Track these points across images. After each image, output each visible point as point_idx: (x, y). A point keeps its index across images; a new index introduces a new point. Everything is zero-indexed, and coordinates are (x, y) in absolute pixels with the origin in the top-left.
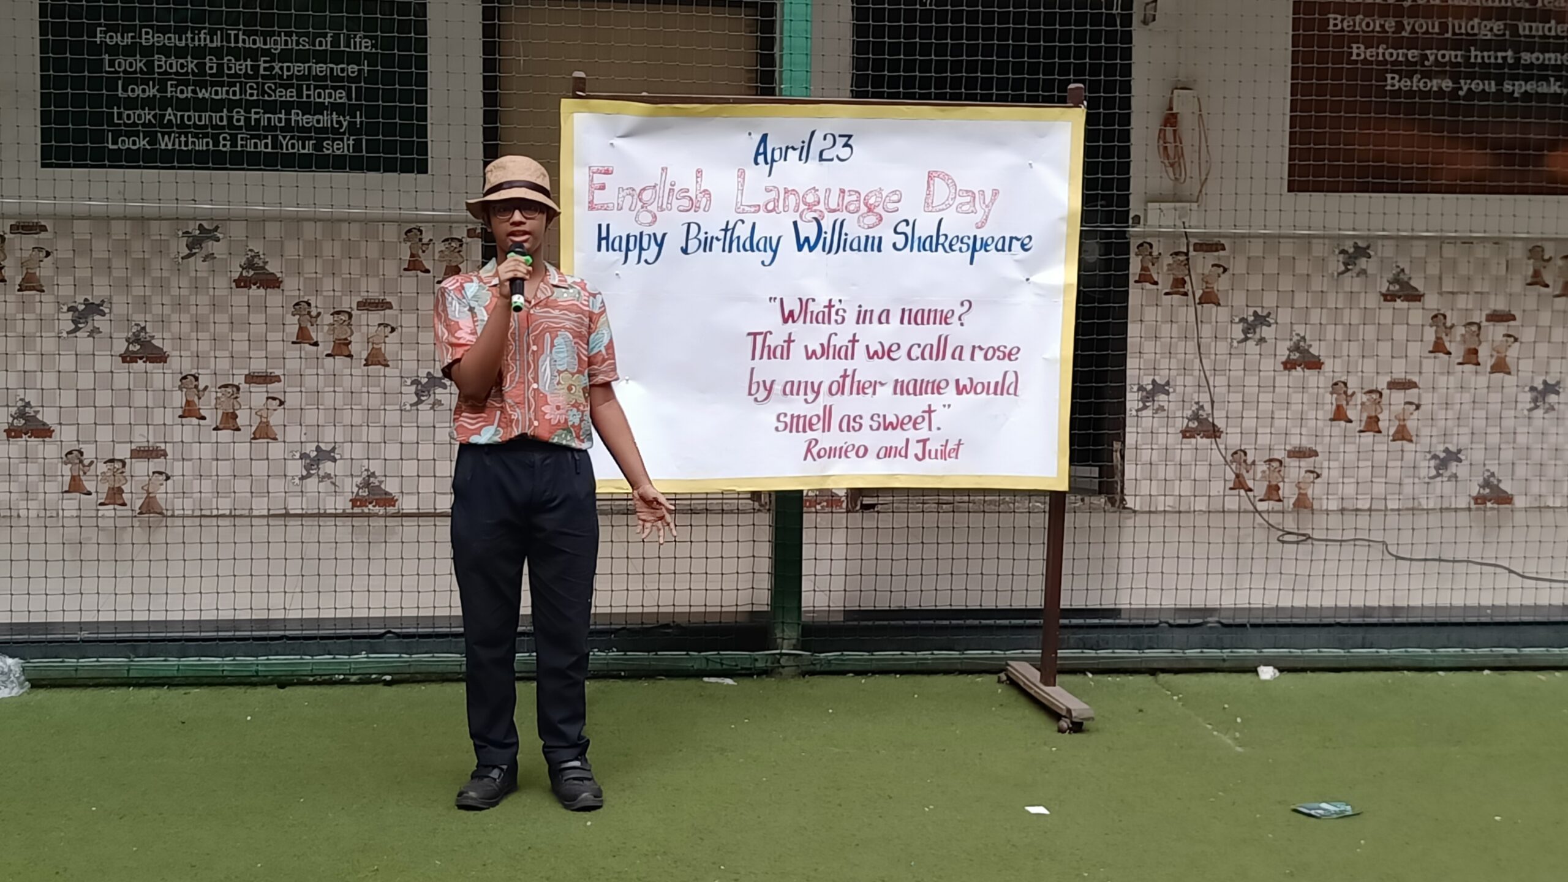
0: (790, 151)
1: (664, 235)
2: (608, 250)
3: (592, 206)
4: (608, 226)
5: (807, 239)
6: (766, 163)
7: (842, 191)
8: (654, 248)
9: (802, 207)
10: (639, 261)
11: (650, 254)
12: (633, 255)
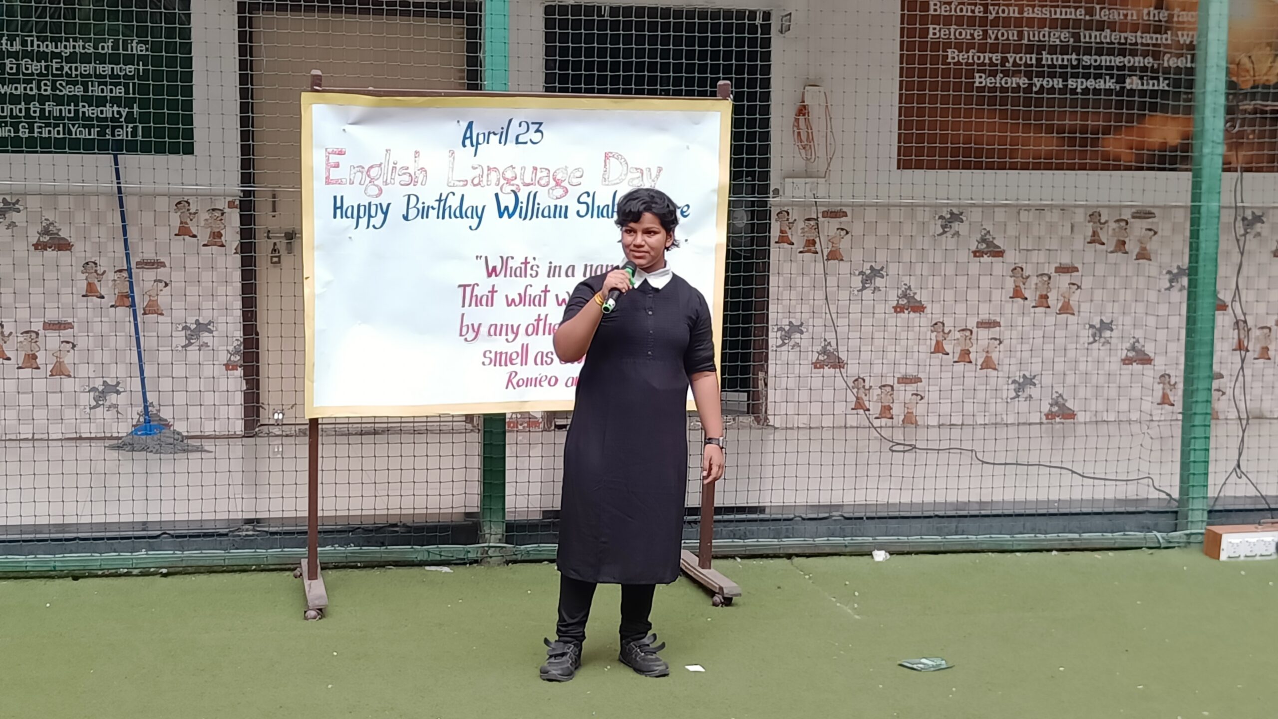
0: (492, 135)
1: (389, 205)
2: (342, 217)
3: (328, 181)
4: (342, 197)
5: (507, 208)
6: (472, 145)
7: (535, 169)
8: (381, 216)
9: (502, 181)
10: (368, 227)
11: (377, 220)
12: (363, 221)
